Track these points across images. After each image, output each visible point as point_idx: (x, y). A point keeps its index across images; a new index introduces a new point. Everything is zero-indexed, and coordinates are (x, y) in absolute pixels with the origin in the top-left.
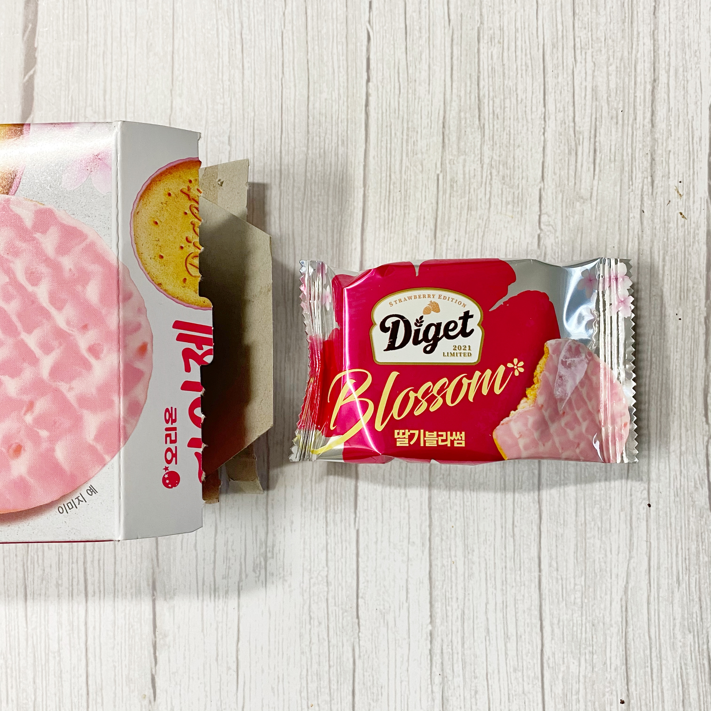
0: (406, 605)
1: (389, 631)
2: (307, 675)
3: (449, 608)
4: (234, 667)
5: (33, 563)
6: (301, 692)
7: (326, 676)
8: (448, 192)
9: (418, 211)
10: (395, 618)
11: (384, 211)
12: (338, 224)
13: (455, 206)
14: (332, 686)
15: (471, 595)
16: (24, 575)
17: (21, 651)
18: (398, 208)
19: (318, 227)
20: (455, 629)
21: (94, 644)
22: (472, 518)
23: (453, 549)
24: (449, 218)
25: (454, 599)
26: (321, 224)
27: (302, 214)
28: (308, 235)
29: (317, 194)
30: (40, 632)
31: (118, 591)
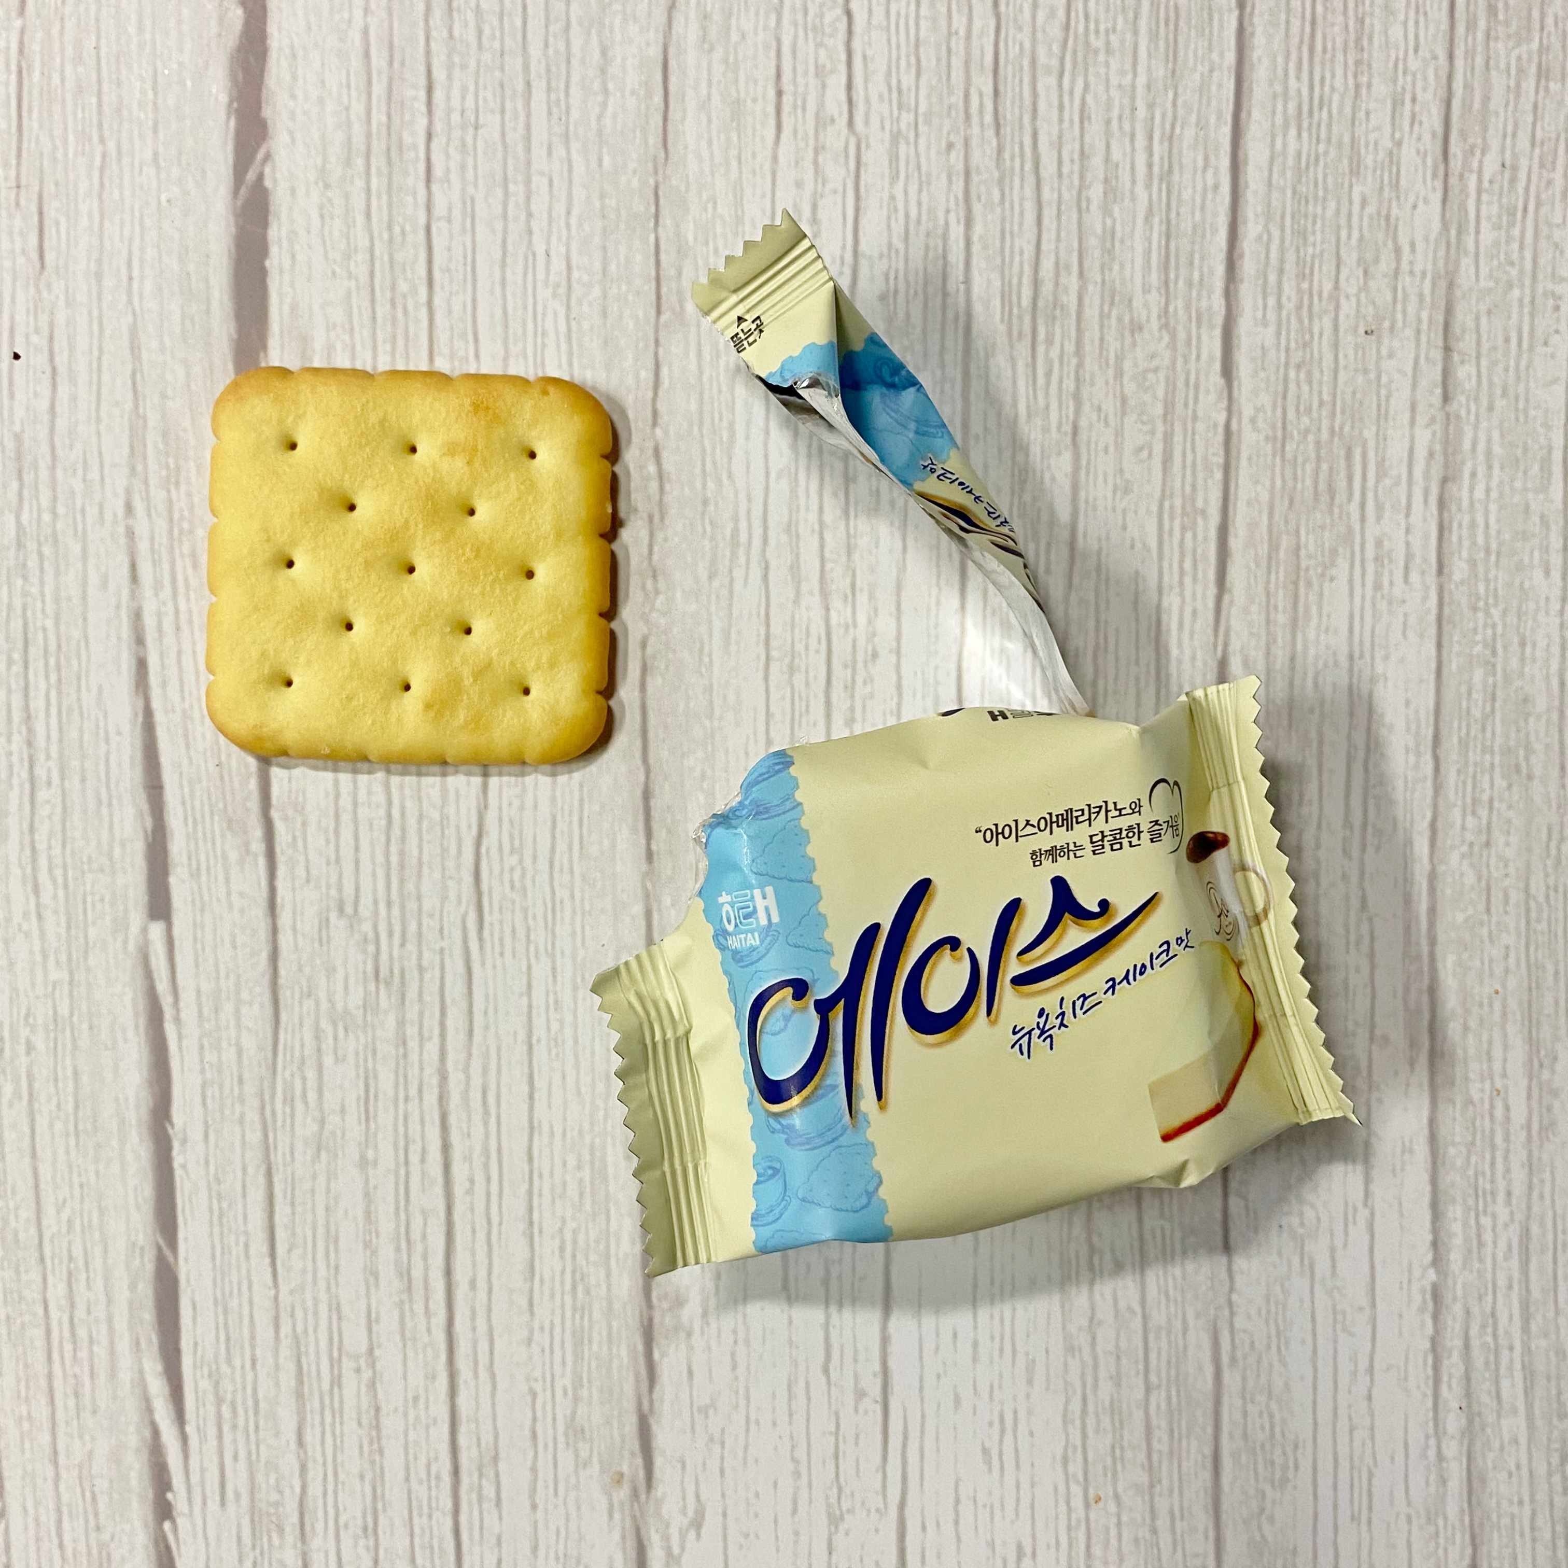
0: (1363, 1214)
1: (1318, 1287)
2: (1084, 1412)
3: (1486, 1221)
4: (875, 1390)
5: (289, 1100)
6: (1065, 1461)
7: (1138, 1414)
8: (1482, 24)
9: (1395, 81)
10: (1333, 1250)
11: (1298, 78)
12: (1164, 115)
13: (1502, 66)
14: (1156, 1445)
15: (1548, 1185)
16: (266, 1136)
17: (258, 1352)
18: (1339, 71)
19: (1108, 122)
20: (1502, 1282)
21: (474, 1329)
22: (1550, 967)
23: (1498, 1053)
24: (1486, 99)
25: (1501, 1197)
26: (1115, 113)
27: (1060, 86)
28: (1077, 146)
29: (1102, 28)
30: (316, 1300)
31: (541, 1176)
